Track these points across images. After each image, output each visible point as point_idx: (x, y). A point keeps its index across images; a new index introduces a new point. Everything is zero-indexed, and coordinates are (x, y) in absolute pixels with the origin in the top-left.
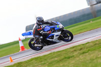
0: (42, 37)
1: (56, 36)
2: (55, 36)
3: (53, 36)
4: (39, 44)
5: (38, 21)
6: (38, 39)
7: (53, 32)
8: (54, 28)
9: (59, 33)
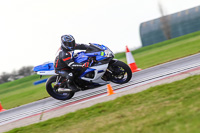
0: (71, 75)
1: (99, 72)
2: (96, 72)
3: (93, 72)
4: (67, 88)
5: (64, 43)
6: (63, 78)
7: (93, 65)
8: (94, 57)
9: (104, 67)
